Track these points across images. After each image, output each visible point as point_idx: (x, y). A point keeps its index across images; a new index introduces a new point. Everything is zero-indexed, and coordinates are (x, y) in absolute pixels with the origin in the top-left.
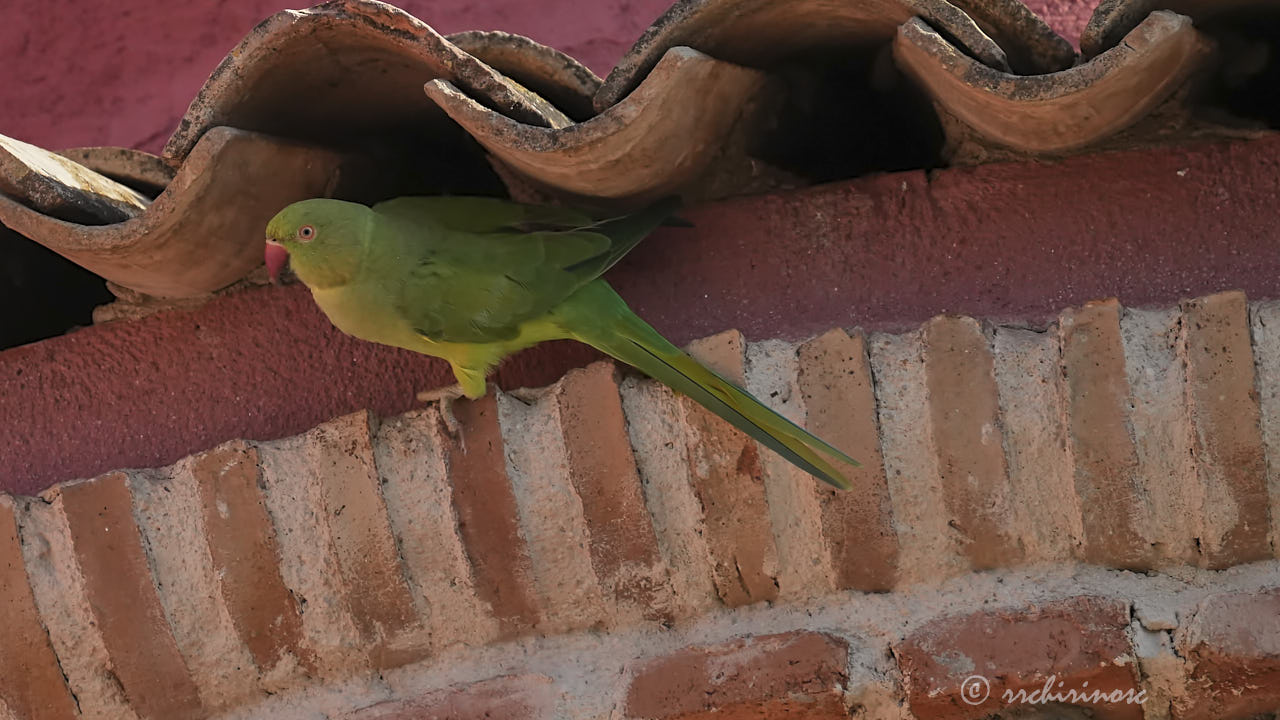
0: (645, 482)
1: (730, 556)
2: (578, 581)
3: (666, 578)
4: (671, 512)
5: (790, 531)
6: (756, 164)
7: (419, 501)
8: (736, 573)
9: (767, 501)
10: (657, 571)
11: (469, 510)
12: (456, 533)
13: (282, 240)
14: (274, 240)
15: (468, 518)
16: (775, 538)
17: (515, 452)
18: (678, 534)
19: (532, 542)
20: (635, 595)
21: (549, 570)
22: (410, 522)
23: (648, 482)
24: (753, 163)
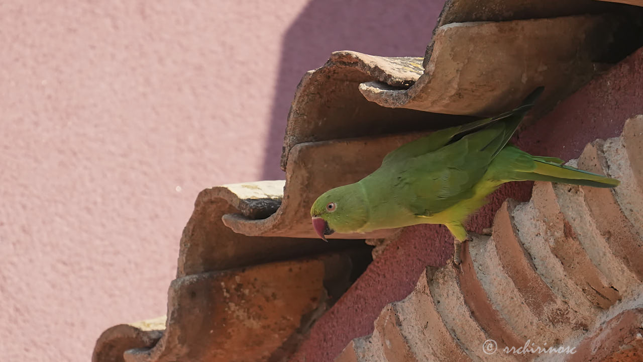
0: (533, 259)
1: (585, 283)
2: (531, 322)
3: (566, 306)
4: (552, 270)
5: (603, 260)
6: (595, 65)
7: (454, 307)
8: (594, 291)
9: (583, 248)
10: (559, 304)
11: (472, 304)
12: (471, 318)
13: (320, 214)
14: (316, 216)
15: (473, 308)
16: (597, 266)
17: (481, 265)
18: (561, 280)
19: (502, 310)
20: (561, 320)
21: (517, 321)
22: (454, 319)
23: (535, 259)
24: (594, 65)
